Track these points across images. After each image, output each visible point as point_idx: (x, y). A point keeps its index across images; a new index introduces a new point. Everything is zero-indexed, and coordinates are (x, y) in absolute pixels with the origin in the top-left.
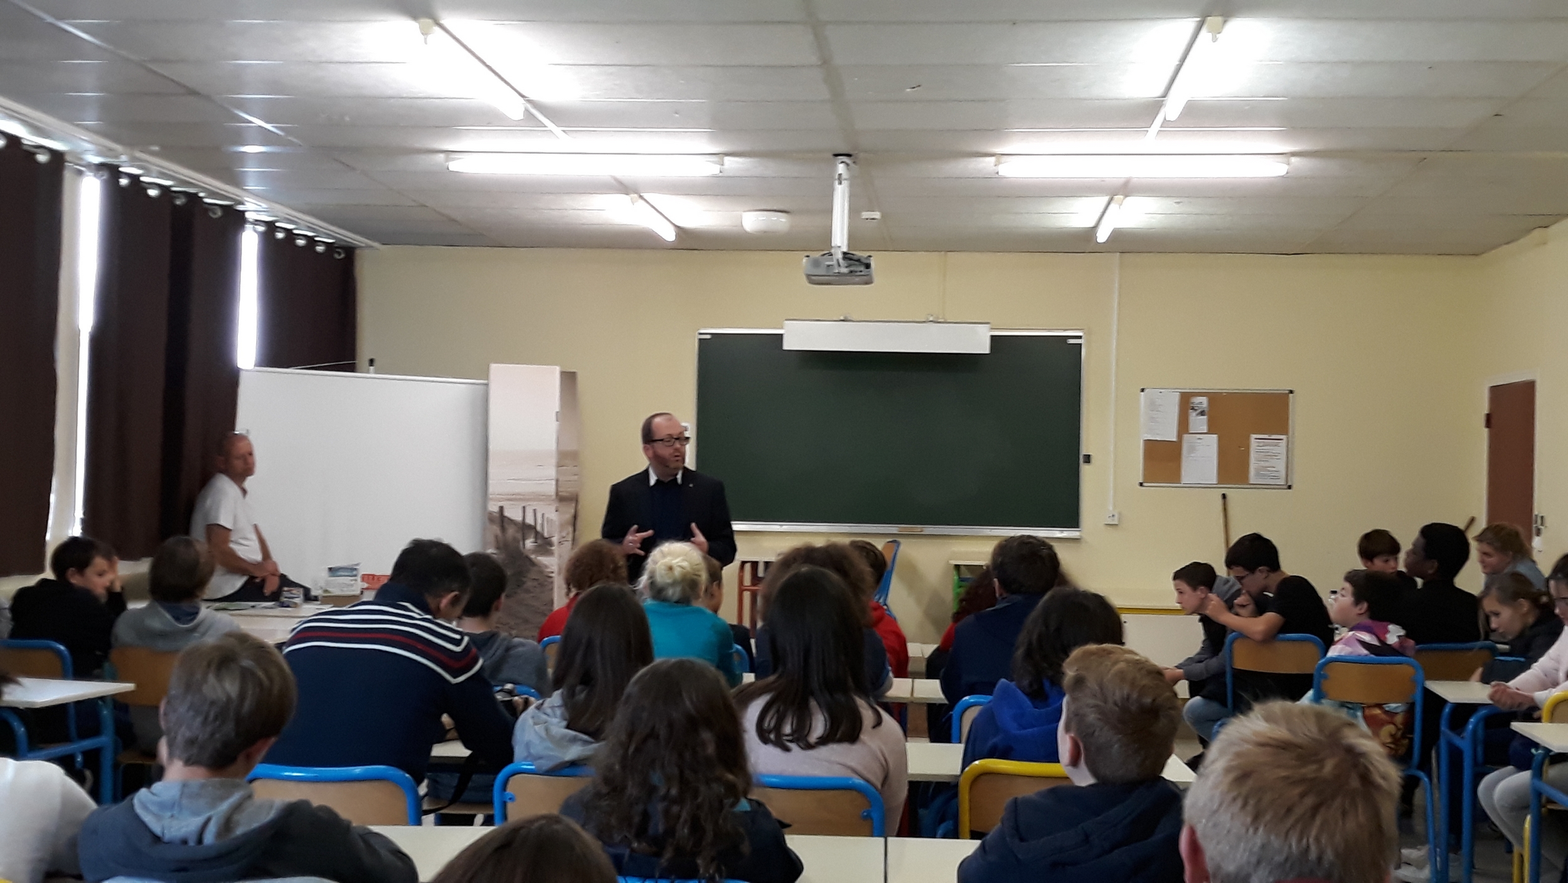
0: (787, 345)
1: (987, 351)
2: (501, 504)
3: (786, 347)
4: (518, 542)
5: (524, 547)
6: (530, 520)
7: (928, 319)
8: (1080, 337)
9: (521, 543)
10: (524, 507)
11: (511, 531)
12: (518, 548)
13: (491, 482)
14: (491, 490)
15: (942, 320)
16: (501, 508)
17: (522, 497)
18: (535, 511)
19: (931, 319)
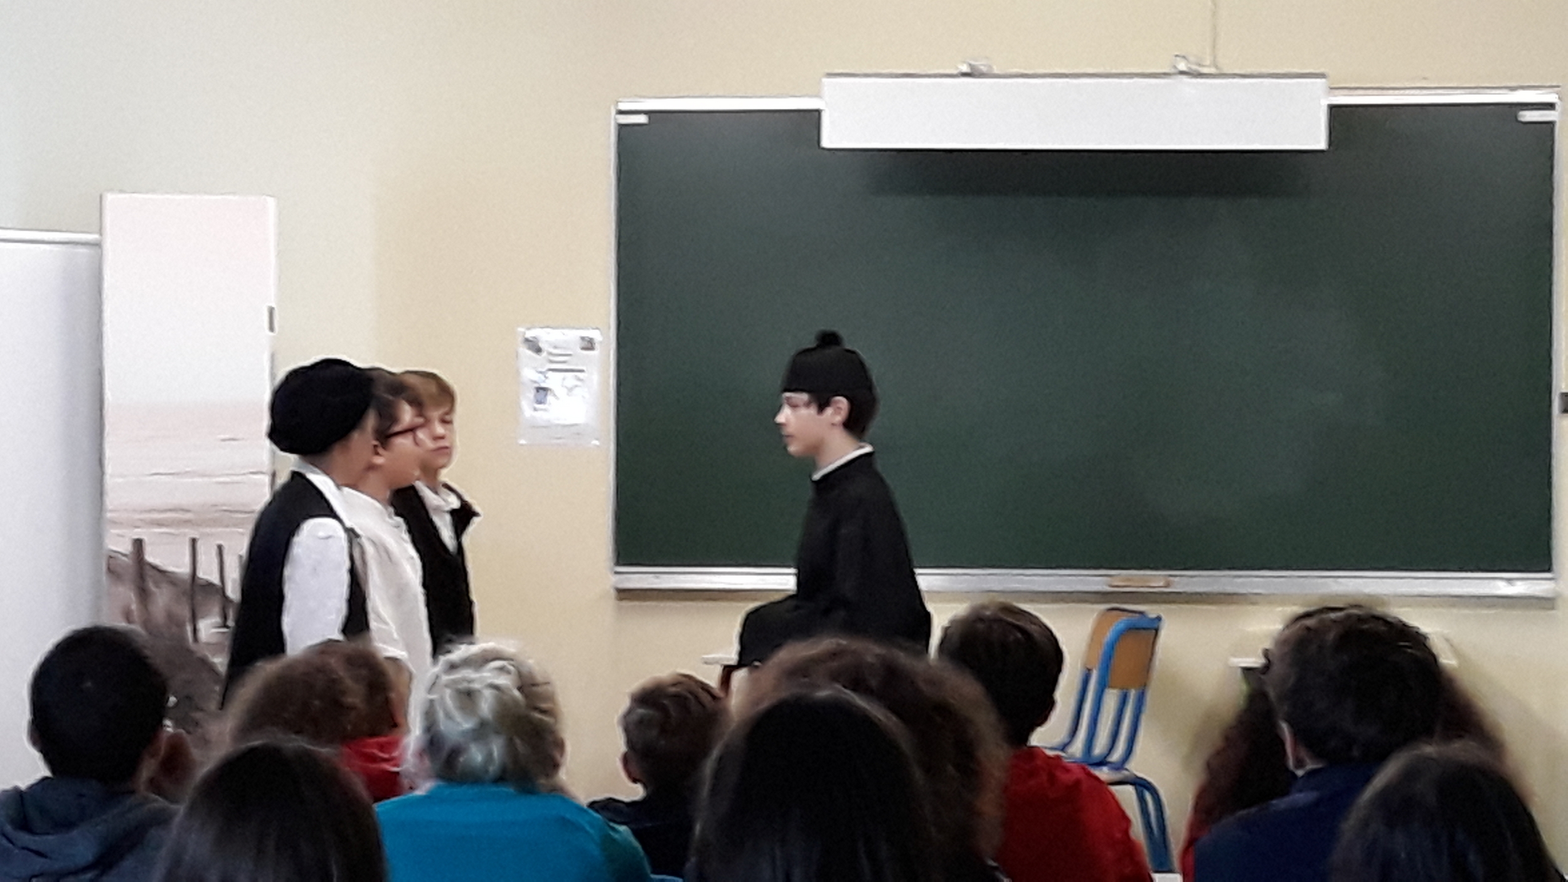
0: (832, 138)
1: (1321, 144)
2: (137, 533)
3: (829, 140)
4: (181, 625)
5: (196, 638)
6: (208, 572)
7: (1175, 67)
8: (1550, 106)
9: (189, 629)
10: (194, 541)
11: (162, 599)
12: (182, 638)
13: (111, 481)
14: (111, 500)
15: (1213, 70)
16: (138, 544)
17: (188, 516)
18: (220, 548)
19: (1182, 66)
